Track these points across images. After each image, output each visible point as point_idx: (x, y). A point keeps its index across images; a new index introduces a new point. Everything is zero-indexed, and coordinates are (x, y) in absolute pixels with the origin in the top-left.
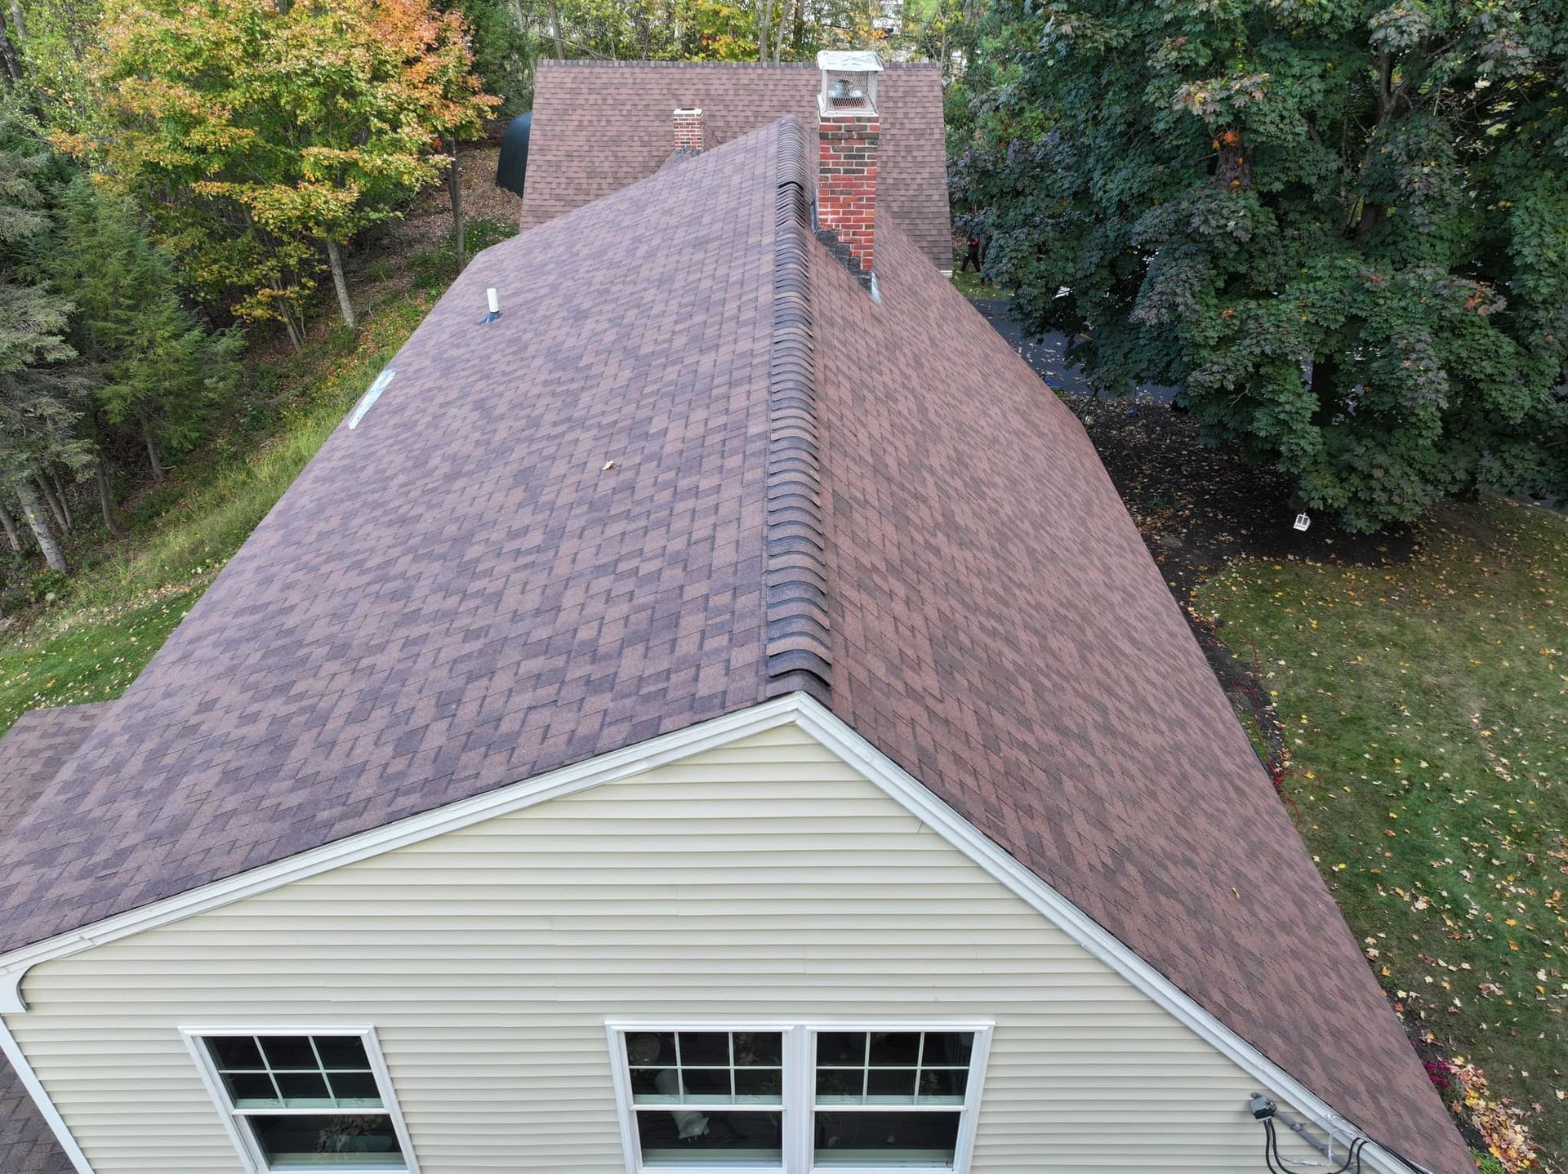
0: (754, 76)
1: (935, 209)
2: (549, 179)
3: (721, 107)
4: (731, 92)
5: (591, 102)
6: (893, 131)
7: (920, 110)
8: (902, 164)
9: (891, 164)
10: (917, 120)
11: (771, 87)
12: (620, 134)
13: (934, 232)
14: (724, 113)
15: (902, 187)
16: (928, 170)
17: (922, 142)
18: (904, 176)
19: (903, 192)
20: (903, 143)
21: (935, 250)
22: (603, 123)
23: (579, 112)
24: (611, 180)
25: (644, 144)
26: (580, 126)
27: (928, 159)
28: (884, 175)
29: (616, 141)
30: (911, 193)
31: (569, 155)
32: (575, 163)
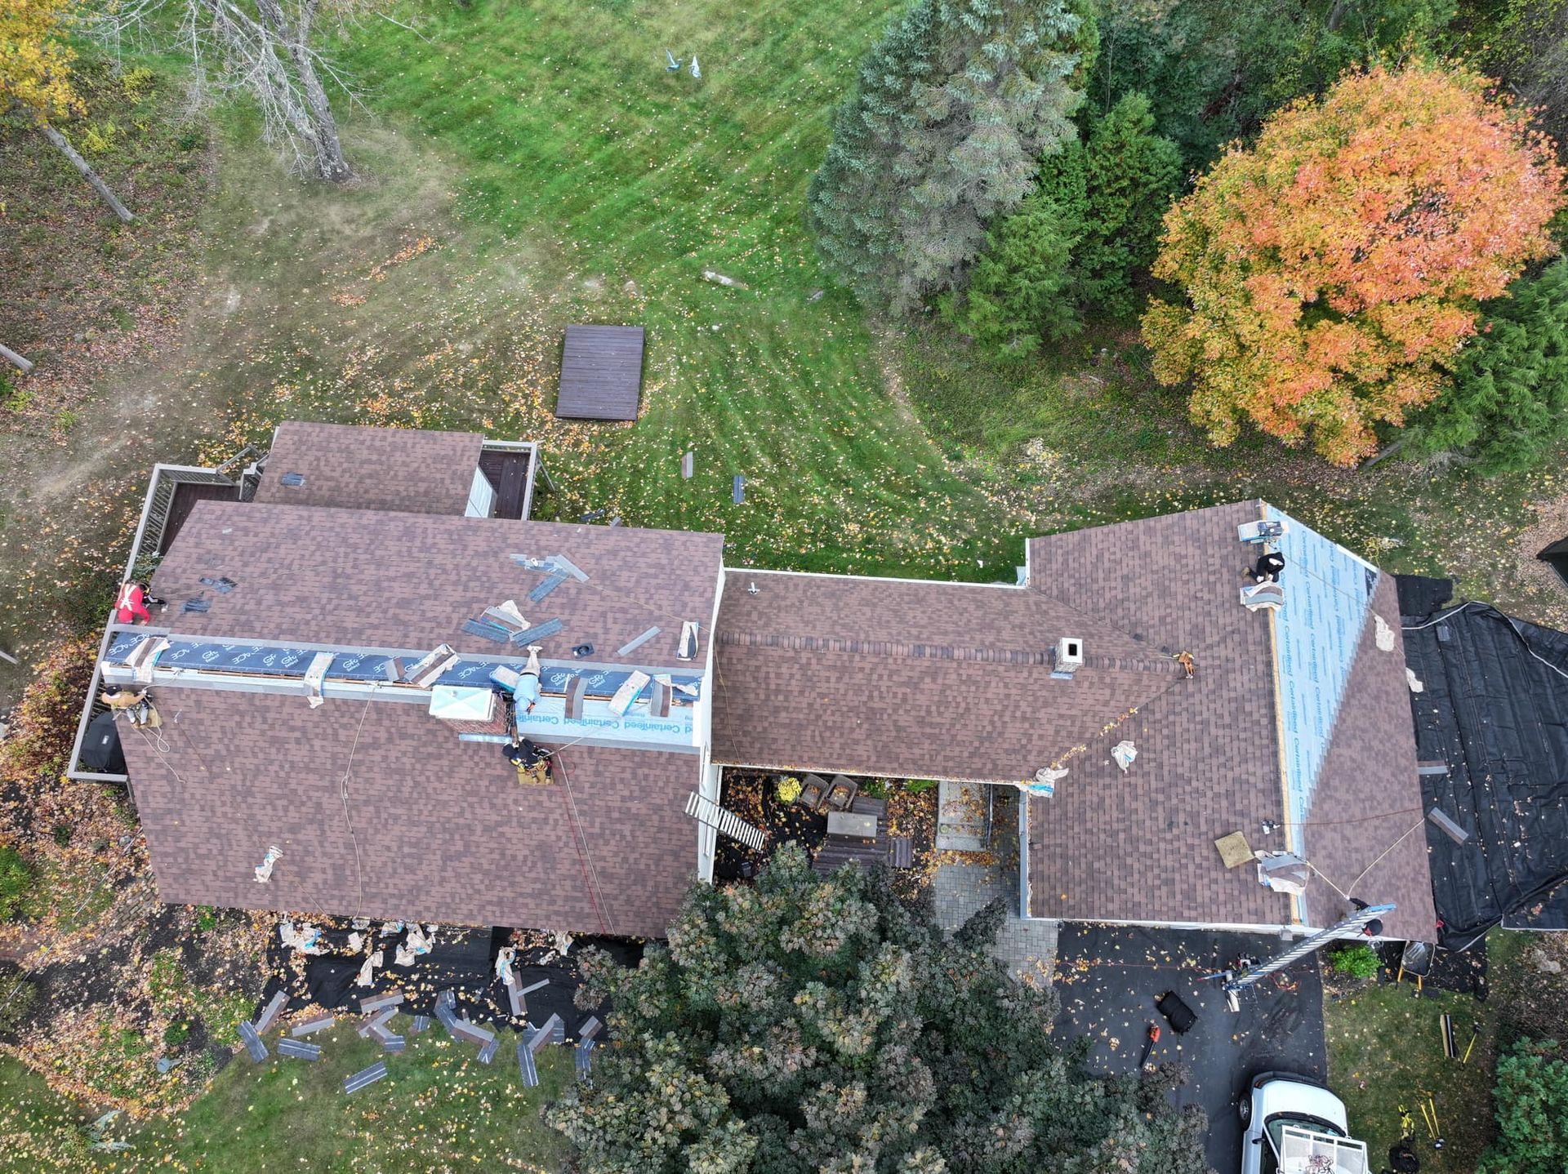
0: (1256, 716)
1: (1097, 904)
2: (1118, 544)
3: (1211, 686)
4: (1233, 695)
5: (1210, 561)
6: (1191, 868)
7: (1222, 897)
8: (1150, 875)
9: (1149, 862)
10: (1207, 893)
11: (1243, 735)
12: (1174, 596)
13: (1071, 902)
14: (1205, 691)
15: (1123, 873)
16: (1144, 900)
17: (1179, 897)
18: (1136, 876)
19: (1116, 873)
20: (1177, 877)
21: (1052, 902)
22: (1185, 577)
23: (1198, 552)
24: (1120, 597)
25: (1162, 620)
26: (1179, 558)
27: (1157, 902)
28: (1136, 855)
29: (1164, 592)
30: (1116, 882)
31: (1147, 554)
32: (1137, 562)
